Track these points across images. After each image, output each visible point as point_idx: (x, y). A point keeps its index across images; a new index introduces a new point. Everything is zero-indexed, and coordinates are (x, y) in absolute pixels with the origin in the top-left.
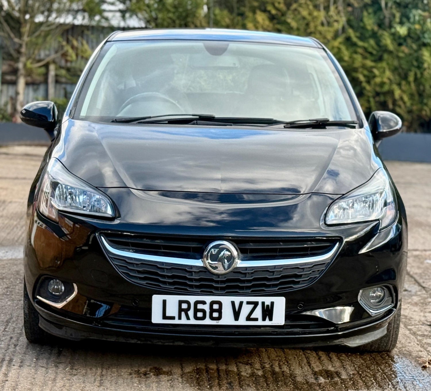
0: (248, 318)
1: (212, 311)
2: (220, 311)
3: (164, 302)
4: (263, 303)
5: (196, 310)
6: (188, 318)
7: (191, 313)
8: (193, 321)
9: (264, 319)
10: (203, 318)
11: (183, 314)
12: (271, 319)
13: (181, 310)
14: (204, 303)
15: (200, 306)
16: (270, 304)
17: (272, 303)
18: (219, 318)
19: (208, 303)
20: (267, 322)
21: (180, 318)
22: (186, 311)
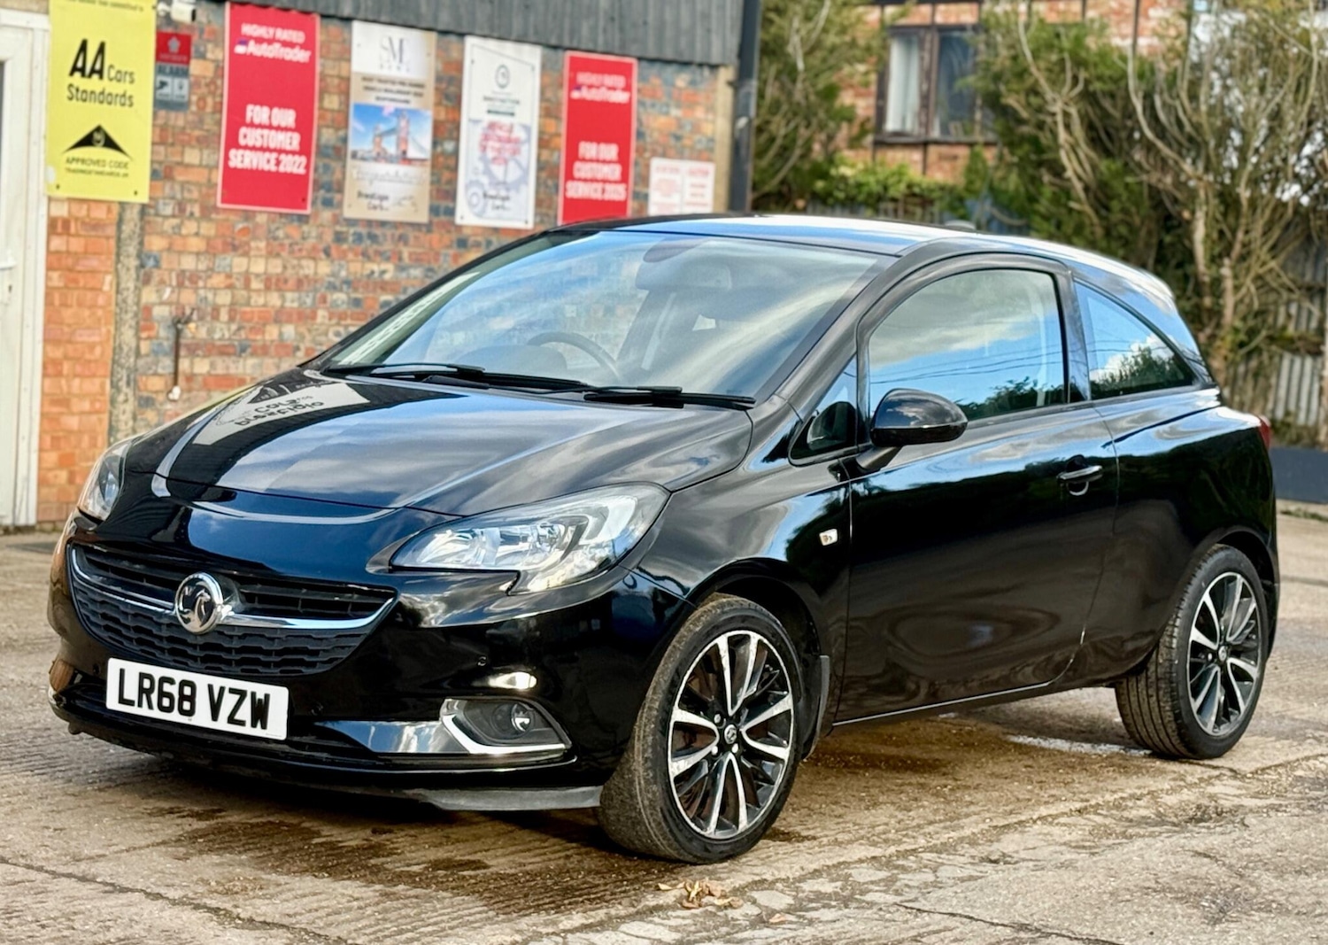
0: (231, 720)
1: (183, 697)
2: (192, 699)
3: (122, 672)
4: (253, 694)
5: (162, 694)
6: (150, 707)
7: (154, 697)
8: (156, 714)
9: (254, 725)
10: (169, 710)
11: (144, 697)
12: (264, 727)
13: (142, 690)
14: (171, 681)
15: (167, 688)
16: (262, 697)
17: (267, 696)
18: (190, 713)
19: (178, 682)
20: (258, 732)
21: (140, 705)
22: (149, 692)
